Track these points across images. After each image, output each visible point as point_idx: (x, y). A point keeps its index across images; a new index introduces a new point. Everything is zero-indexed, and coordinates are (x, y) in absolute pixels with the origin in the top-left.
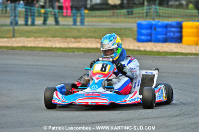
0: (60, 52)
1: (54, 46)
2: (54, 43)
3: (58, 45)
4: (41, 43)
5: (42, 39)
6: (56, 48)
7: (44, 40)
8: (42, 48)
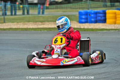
0: (33, 31)
1: (29, 27)
2: (29, 25)
3: (31, 27)
4: (21, 26)
5: (22, 23)
6: (30, 28)
7: (23, 24)
8: (22, 28)
